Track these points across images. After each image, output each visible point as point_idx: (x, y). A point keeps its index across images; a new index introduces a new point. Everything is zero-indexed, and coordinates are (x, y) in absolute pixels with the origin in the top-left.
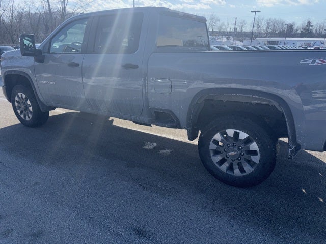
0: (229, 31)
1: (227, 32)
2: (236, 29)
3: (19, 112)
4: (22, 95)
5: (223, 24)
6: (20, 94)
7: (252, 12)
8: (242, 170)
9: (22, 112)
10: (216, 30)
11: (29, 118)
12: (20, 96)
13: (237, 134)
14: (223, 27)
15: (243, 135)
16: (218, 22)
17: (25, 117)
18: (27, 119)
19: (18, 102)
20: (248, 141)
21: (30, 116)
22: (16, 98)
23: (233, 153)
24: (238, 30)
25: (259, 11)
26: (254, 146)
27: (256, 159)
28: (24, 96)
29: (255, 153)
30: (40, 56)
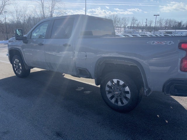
0: (143, 26)
1: (142, 27)
2: (146, 25)
3: (15, 69)
4: (17, 60)
5: (139, 22)
6: (16, 60)
7: (154, 15)
8: (122, 103)
9: (17, 70)
10: (135, 25)
11: (20, 73)
12: (16, 61)
13: (118, 82)
14: (140, 24)
15: (122, 83)
16: (136, 21)
17: (18, 72)
18: (19, 73)
19: (15, 64)
20: (124, 86)
21: (21, 72)
22: (15, 62)
23: (117, 93)
24: (148, 26)
25: (159, 15)
26: (127, 89)
27: (129, 96)
28: (18, 61)
29: (127, 92)
30: (26, 40)
